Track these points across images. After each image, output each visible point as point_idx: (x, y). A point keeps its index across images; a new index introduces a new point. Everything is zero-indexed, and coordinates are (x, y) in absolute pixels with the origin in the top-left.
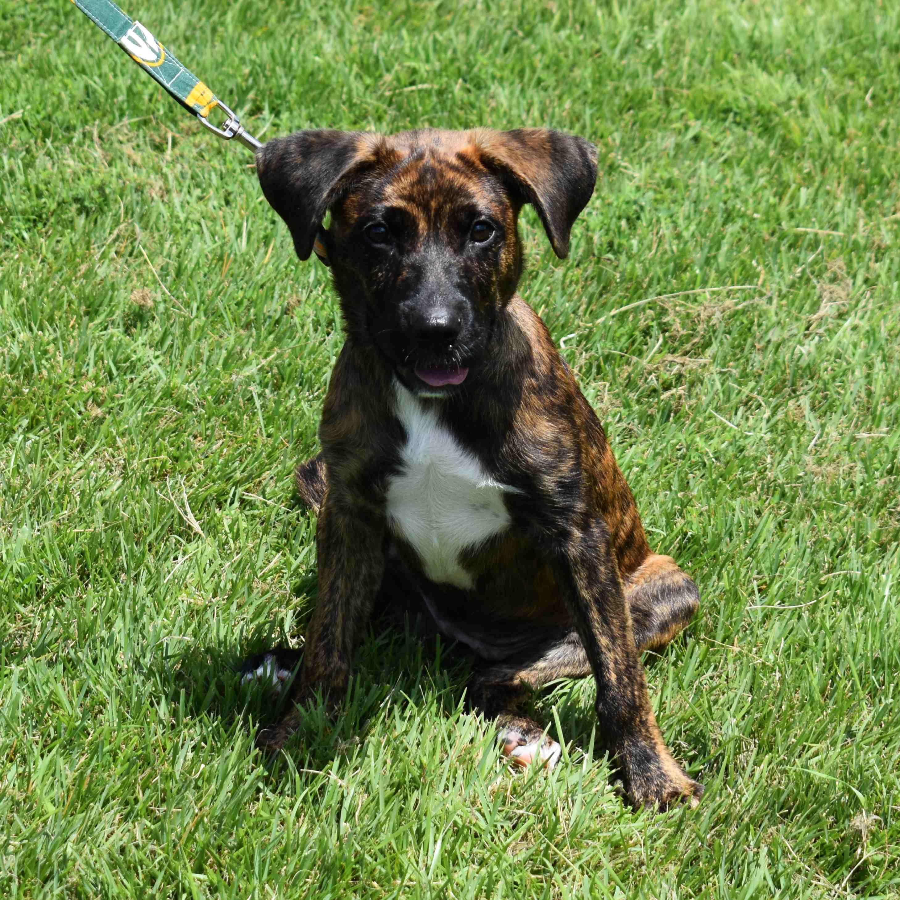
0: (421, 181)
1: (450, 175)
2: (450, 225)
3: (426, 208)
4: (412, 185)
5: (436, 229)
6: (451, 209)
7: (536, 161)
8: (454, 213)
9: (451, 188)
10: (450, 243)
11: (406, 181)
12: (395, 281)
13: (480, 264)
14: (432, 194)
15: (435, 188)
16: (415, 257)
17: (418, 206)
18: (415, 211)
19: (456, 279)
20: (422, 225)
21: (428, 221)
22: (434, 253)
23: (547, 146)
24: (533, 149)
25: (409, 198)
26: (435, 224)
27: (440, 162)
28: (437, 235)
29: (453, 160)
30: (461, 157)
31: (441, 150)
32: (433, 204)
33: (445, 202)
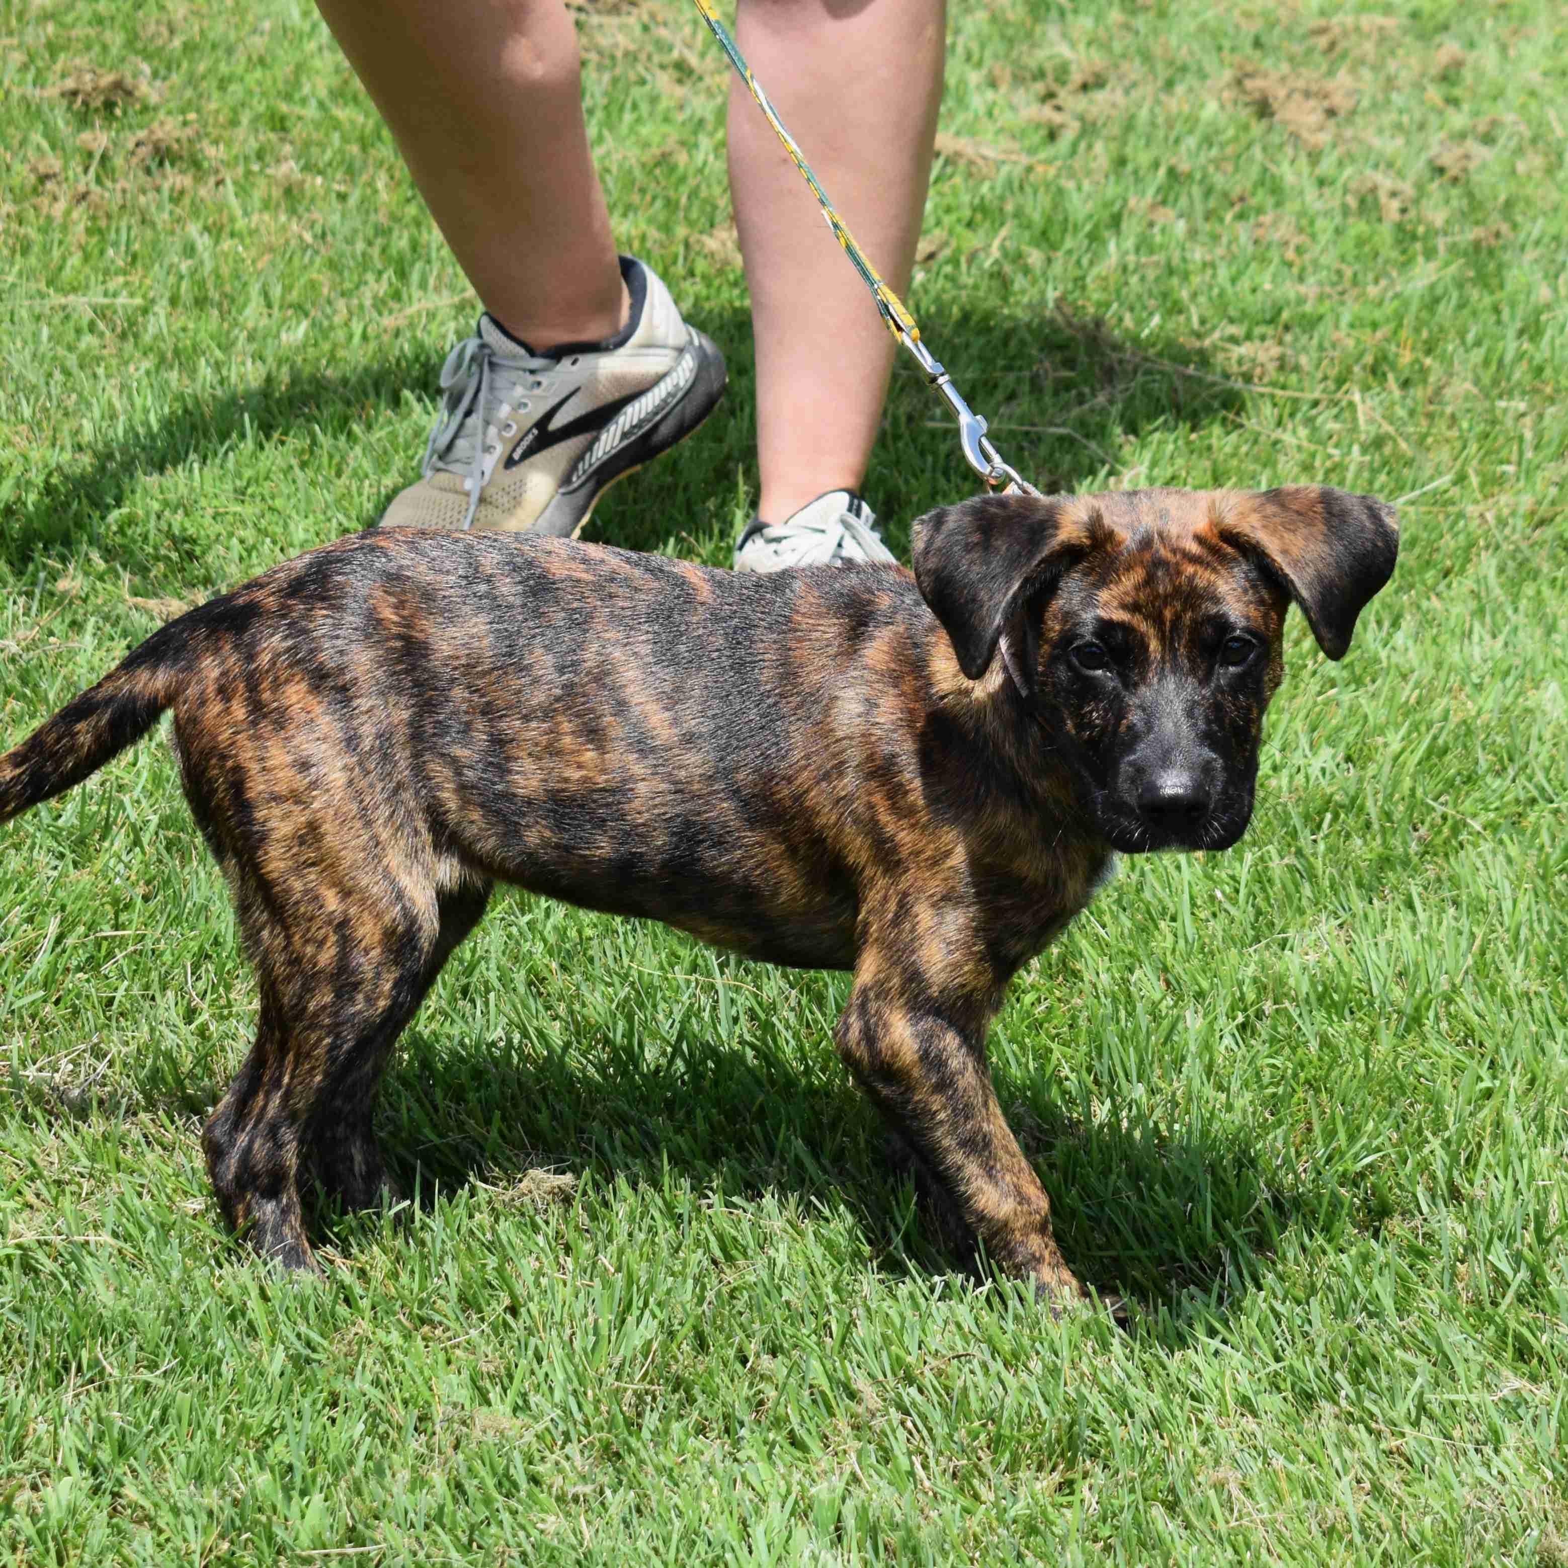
0: (1149, 581)
1: (1190, 569)
2: (1192, 644)
3: (1157, 620)
4: (1137, 588)
5: (1174, 651)
6: (1193, 620)
7: (1303, 531)
8: (1196, 625)
9: (1193, 589)
10: (1193, 671)
11: (1129, 582)
12: (1117, 727)
13: (1236, 698)
14: (1167, 599)
15: (1169, 588)
16: (1145, 692)
17: (1146, 618)
18: (1144, 627)
19: (1202, 725)
20: (1154, 645)
21: (1162, 639)
22: (1172, 686)
23: (1319, 508)
24: (1298, 513)
25: (1134, 608)
26: (1172, 640)
27: (1174, 551)
28: (1175, 658)
29: (1192, 547)
30: (1199, 539)
31: (1173, 530)
32: (1168, 614)
33: (1184, 611)
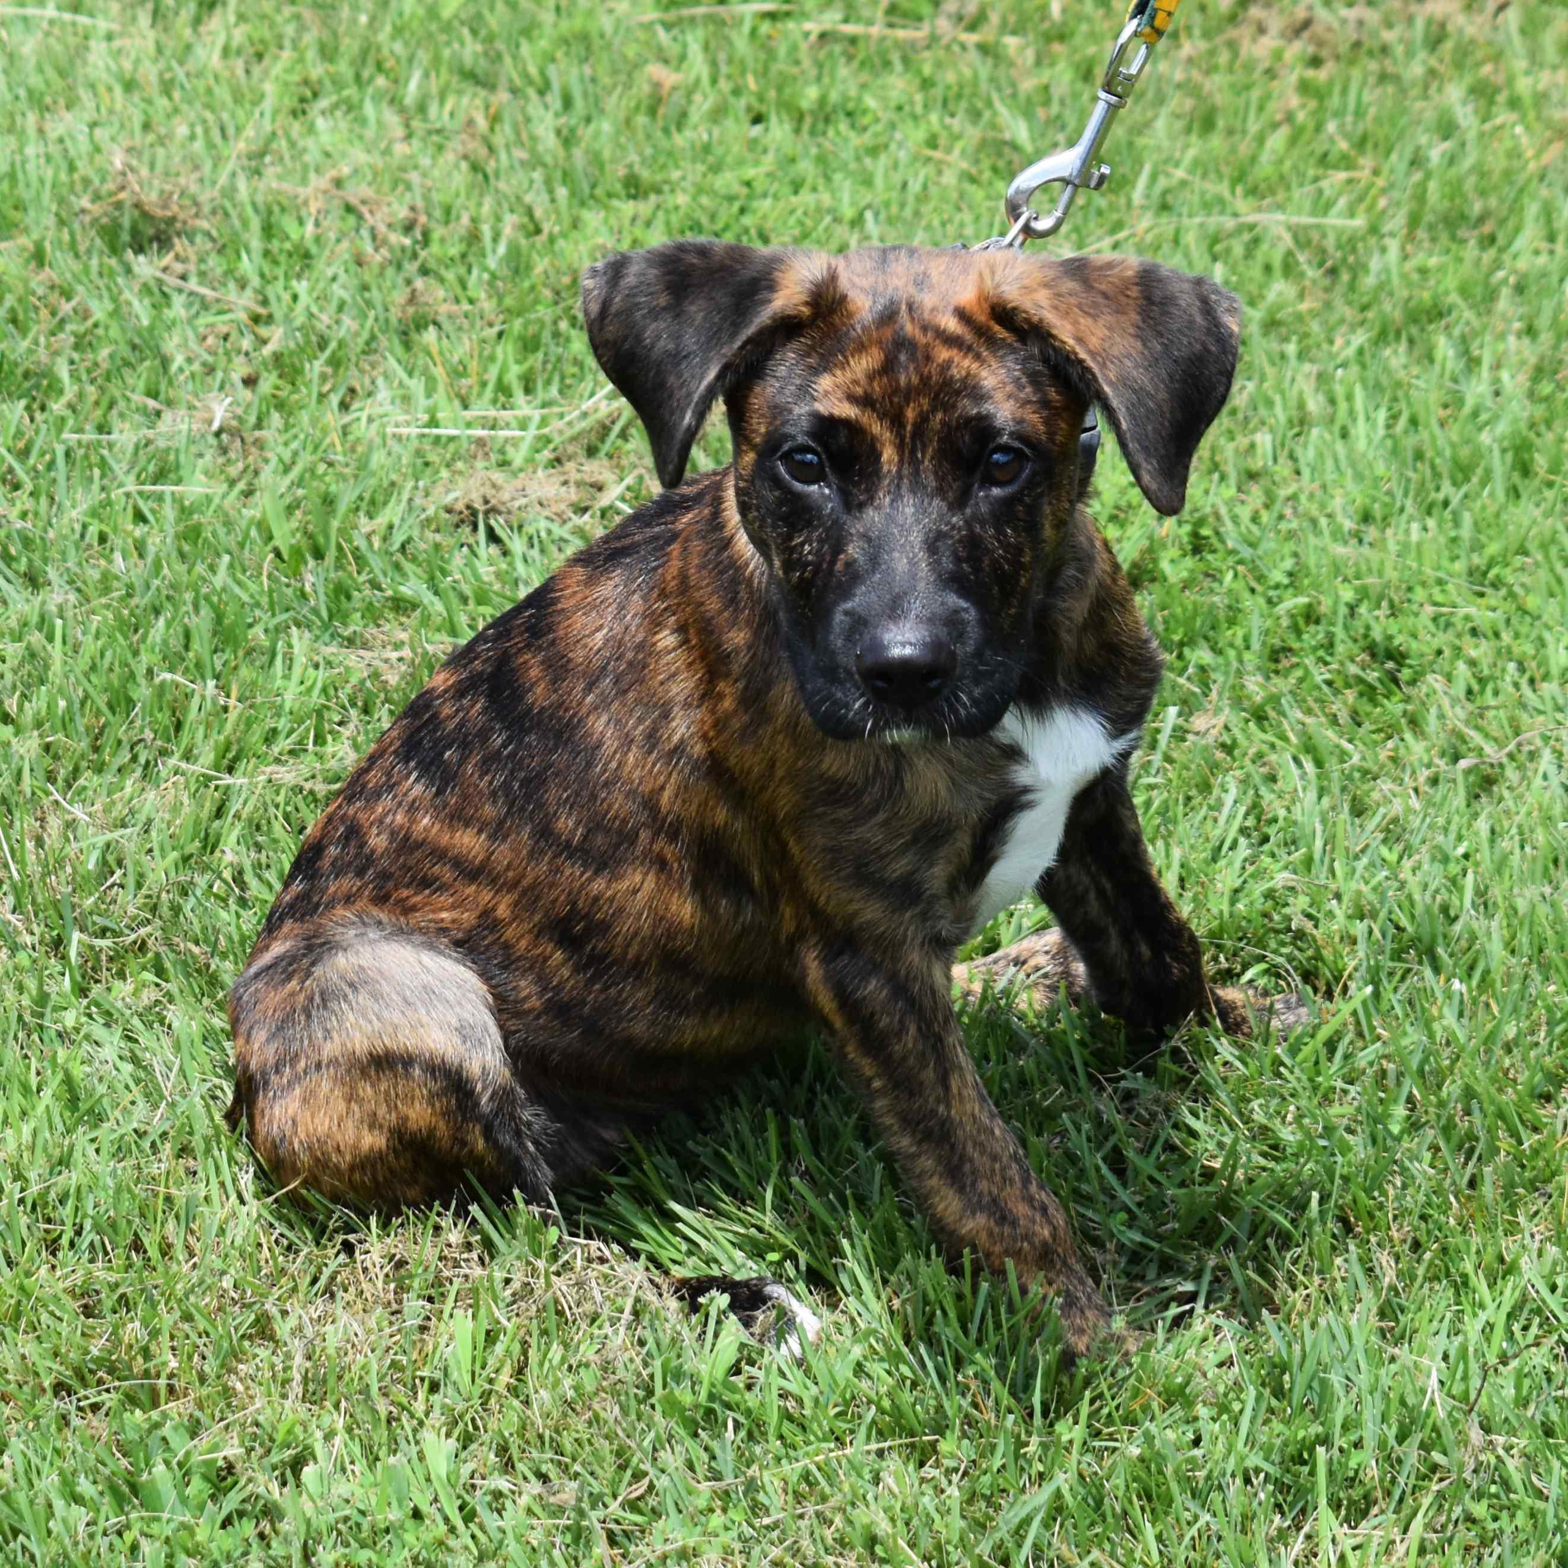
0: (888, 367)
1: (943, 354)
2: (941, 455)
3: (896, 421)
4: (871, 377)
5: (915, 463)
6: (943, 423)
7: (1108, 318)
8: (949, 430)
9: (947, 383)
10: (940, 491)
11: (862, 365)
12: (833, 562)
13: (1000, 531)
14: (909, 394)
15: (915, 380)
16: (872, 517)
17: (880, 417)
18: (877, 428)
19: (947, 563)
20: (888, 454)
21: (900, 447)
22: (909, 510)
23: (1135, 292)
24: (1105, 295)
25: (865, 401)
26: (913, 449)
27: (925, 328)
28: (916, 473)
29: (951, 324)
30: (962, 315)
31: (927, 300)
32: (910, 414)
33: (934, 410)
